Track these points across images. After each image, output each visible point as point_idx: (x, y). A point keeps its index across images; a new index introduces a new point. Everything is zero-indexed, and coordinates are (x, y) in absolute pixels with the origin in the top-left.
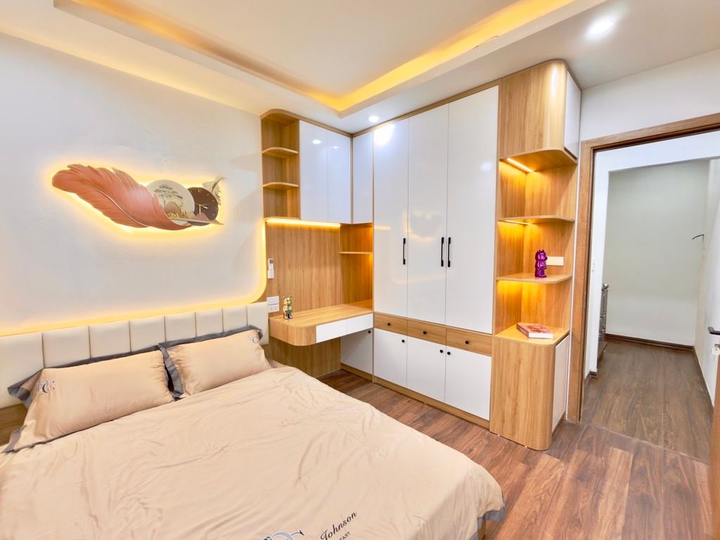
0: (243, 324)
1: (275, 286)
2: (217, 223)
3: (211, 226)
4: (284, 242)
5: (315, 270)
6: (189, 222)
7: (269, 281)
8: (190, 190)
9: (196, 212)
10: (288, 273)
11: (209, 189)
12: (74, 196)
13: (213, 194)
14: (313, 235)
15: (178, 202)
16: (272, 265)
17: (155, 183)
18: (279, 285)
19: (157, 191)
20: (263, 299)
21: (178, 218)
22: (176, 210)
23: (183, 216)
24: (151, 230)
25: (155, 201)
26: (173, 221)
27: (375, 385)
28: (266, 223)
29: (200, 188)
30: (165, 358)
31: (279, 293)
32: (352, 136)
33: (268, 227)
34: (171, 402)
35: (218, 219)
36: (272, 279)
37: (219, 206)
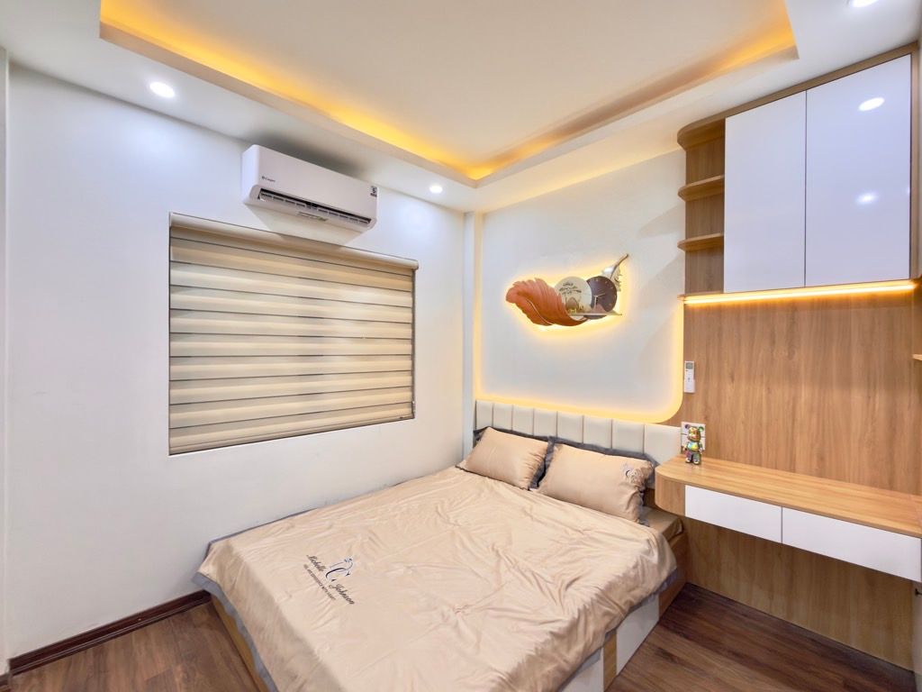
1: (698, 407)
2: (614, 313)
3: (609, 318)
4: (720, 335)
6: (585, 316)
7: (687, 396)
8: (588, 281)
9: (592, 306)
10: (729, 389)
11: (608, 275)
12: (514, 305)
13: (613, 280)
15: (576, 296)
16: (692, 372)
17: (560, 283)
18: (706, 404)
19: (561, 290)
20: (674, 421)
21: (576, 313)
22: (573, 306)
23: (580, 310)
24: (555, 327)
25: (559, 298)
26: (572, 317)
28: (685, 305)
29: (599, 277)
30: (549, 451)
32: (912, 48)
33: (689, 313)
34: (522, 489)
35: (617, 308)
36: (692, 394)
37: (618, 293)
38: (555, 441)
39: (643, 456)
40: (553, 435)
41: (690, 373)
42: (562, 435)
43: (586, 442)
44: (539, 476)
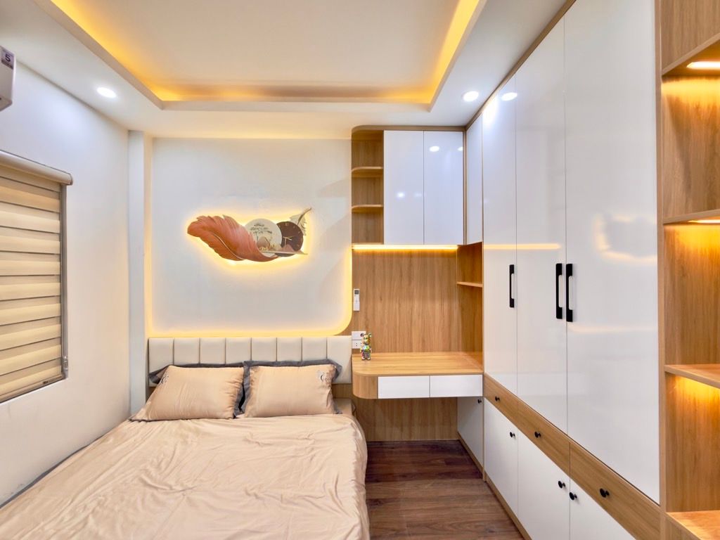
0: (321, 357)
1: (362, 320)
2: (302, 253)
3: (296, 256)
4: (374, 271)
5: (416, 304)
6: (276, 254)
7: (355, 313)
8: (278, 224)
9: (282, 245)
10: (379, 306)
11: (295, 222)
13: (299, 226)
14: (415, 261)
15: (267, 236)
16: (358, 296)
17: (251, 223)
18: (366, 317)
19: (252, 229)
20: (347, 332)
21: (267, 250)
22: (266, 244)
23: (271, 248)
24: (247, 262)
25: (249, 237)
26: (263, 254)
27: (484, 484)
28: (353, 250)
29: (287, 222)
30: (246, 375)
31: (367, 328)
32: (464, 128)
33: (355, 255)
35: (303, 249)
36: (358, 311)
37: (304, 237)
38: (250, 365)
39: (328, 362)
40: (247, 359)
41: (357, 297)
42: (256, 358)
43: (280, 360)
44: (241, 400)
